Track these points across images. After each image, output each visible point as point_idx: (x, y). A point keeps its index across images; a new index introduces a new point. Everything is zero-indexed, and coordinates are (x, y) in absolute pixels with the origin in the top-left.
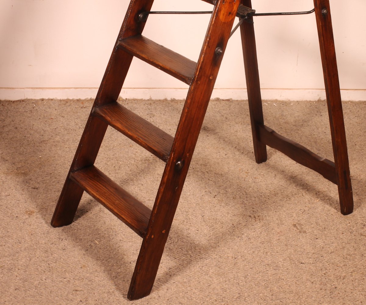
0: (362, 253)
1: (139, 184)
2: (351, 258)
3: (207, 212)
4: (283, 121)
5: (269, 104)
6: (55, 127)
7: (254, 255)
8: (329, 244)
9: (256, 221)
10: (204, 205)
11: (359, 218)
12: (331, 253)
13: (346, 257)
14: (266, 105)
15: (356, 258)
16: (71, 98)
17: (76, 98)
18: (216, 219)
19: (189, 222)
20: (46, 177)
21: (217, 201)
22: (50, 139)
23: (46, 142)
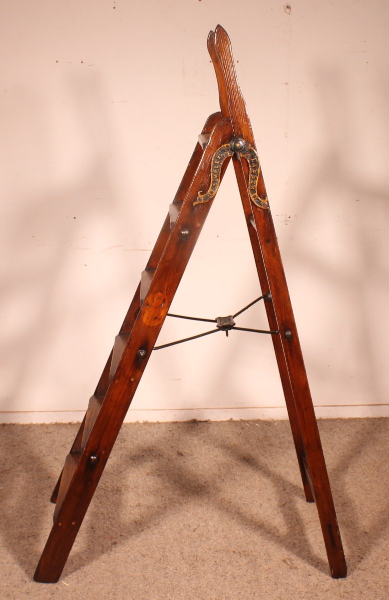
0: (361, 590)
1: (110, 518)
2: (349, 596)
3: (187, 549)
4: (267, 443)
5: (250, 424)
7: (240, 597)
8: (323, 581)
9: (241, 557)
10: (183, 540)
12: (326, 591)
13: (344, 596)
14: (247, 426)
15: (354, 596)
16: (34, 423)
17: (40, 422)
18: (197, 556)
19: (166, 560)
20: (7, 511)
21: (197, 535)
22: (12, 468)
23: (8, 472)
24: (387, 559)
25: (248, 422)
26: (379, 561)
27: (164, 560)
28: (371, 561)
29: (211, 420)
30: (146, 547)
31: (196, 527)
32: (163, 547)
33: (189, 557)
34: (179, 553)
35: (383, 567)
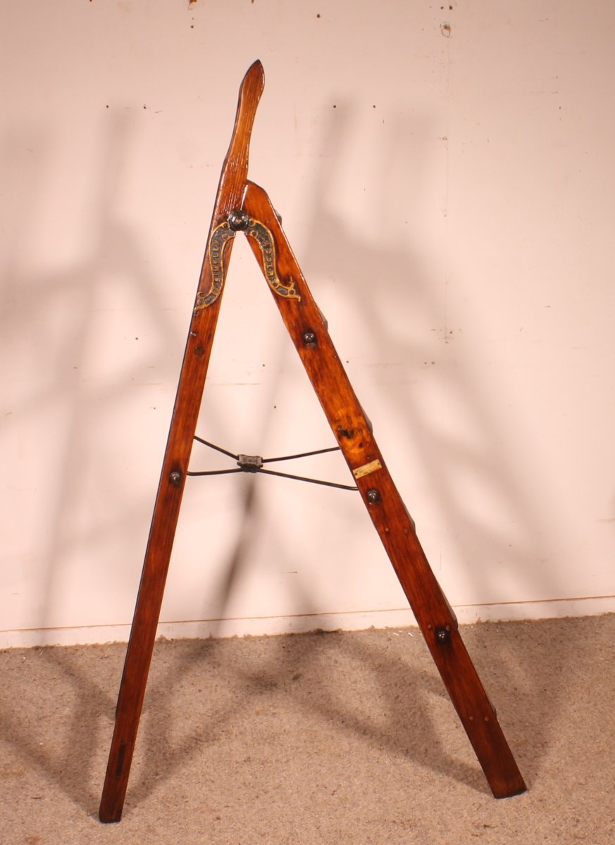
1: (207, 780)
3: (324, 821)
4: (427, 659)
5: (400, 634)
6: (61, 693)
9: (405, 829)
10: (318, 809)
11: (568, 810)
14: (396, 636)
16: (82, 643)
17: (91, 642)
18: (340, 831)
19: (296, 840)
21: (338, 800)
22: (54, 713)
23: (49, 718)
24: (613, 820)
25: (396, 630)
26: (603, 823)
27: (293, 840)
28: (592, 825)
29: (344, 629)
30: (265, 822)
31: (335, 788)
32: (290, 820)
33: (329, 833)
34: (314, 829)
35: (609, 832)
